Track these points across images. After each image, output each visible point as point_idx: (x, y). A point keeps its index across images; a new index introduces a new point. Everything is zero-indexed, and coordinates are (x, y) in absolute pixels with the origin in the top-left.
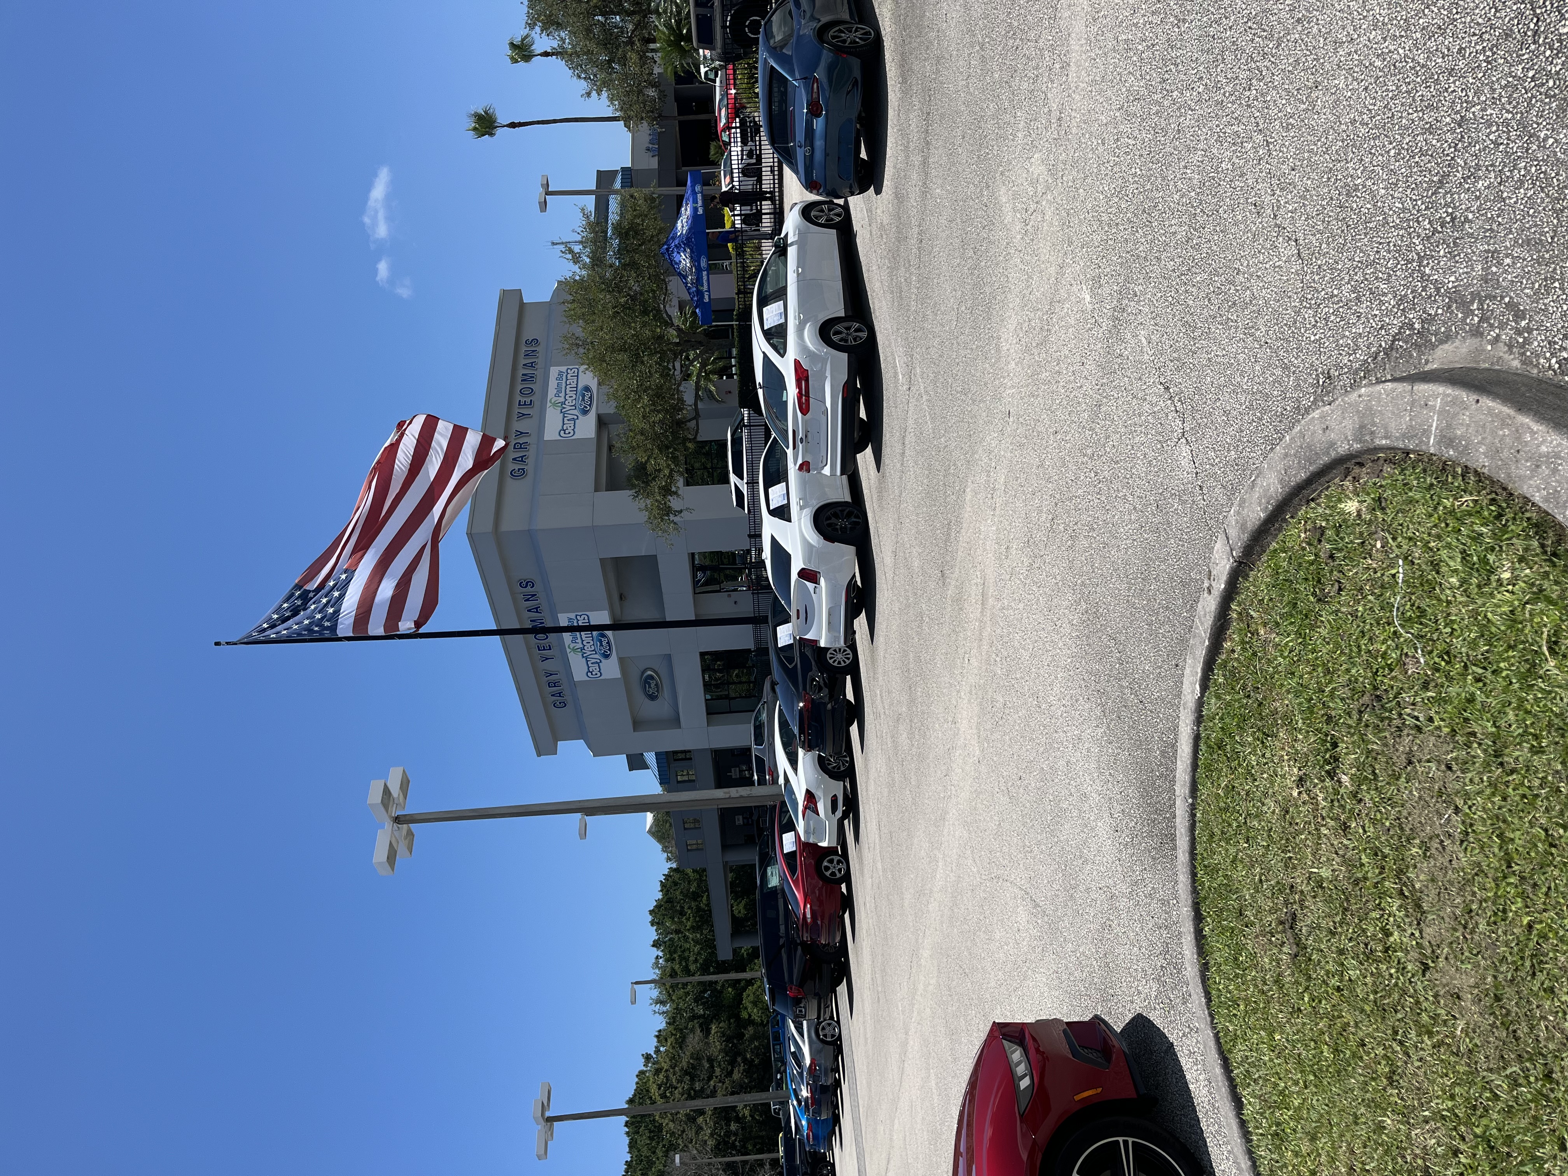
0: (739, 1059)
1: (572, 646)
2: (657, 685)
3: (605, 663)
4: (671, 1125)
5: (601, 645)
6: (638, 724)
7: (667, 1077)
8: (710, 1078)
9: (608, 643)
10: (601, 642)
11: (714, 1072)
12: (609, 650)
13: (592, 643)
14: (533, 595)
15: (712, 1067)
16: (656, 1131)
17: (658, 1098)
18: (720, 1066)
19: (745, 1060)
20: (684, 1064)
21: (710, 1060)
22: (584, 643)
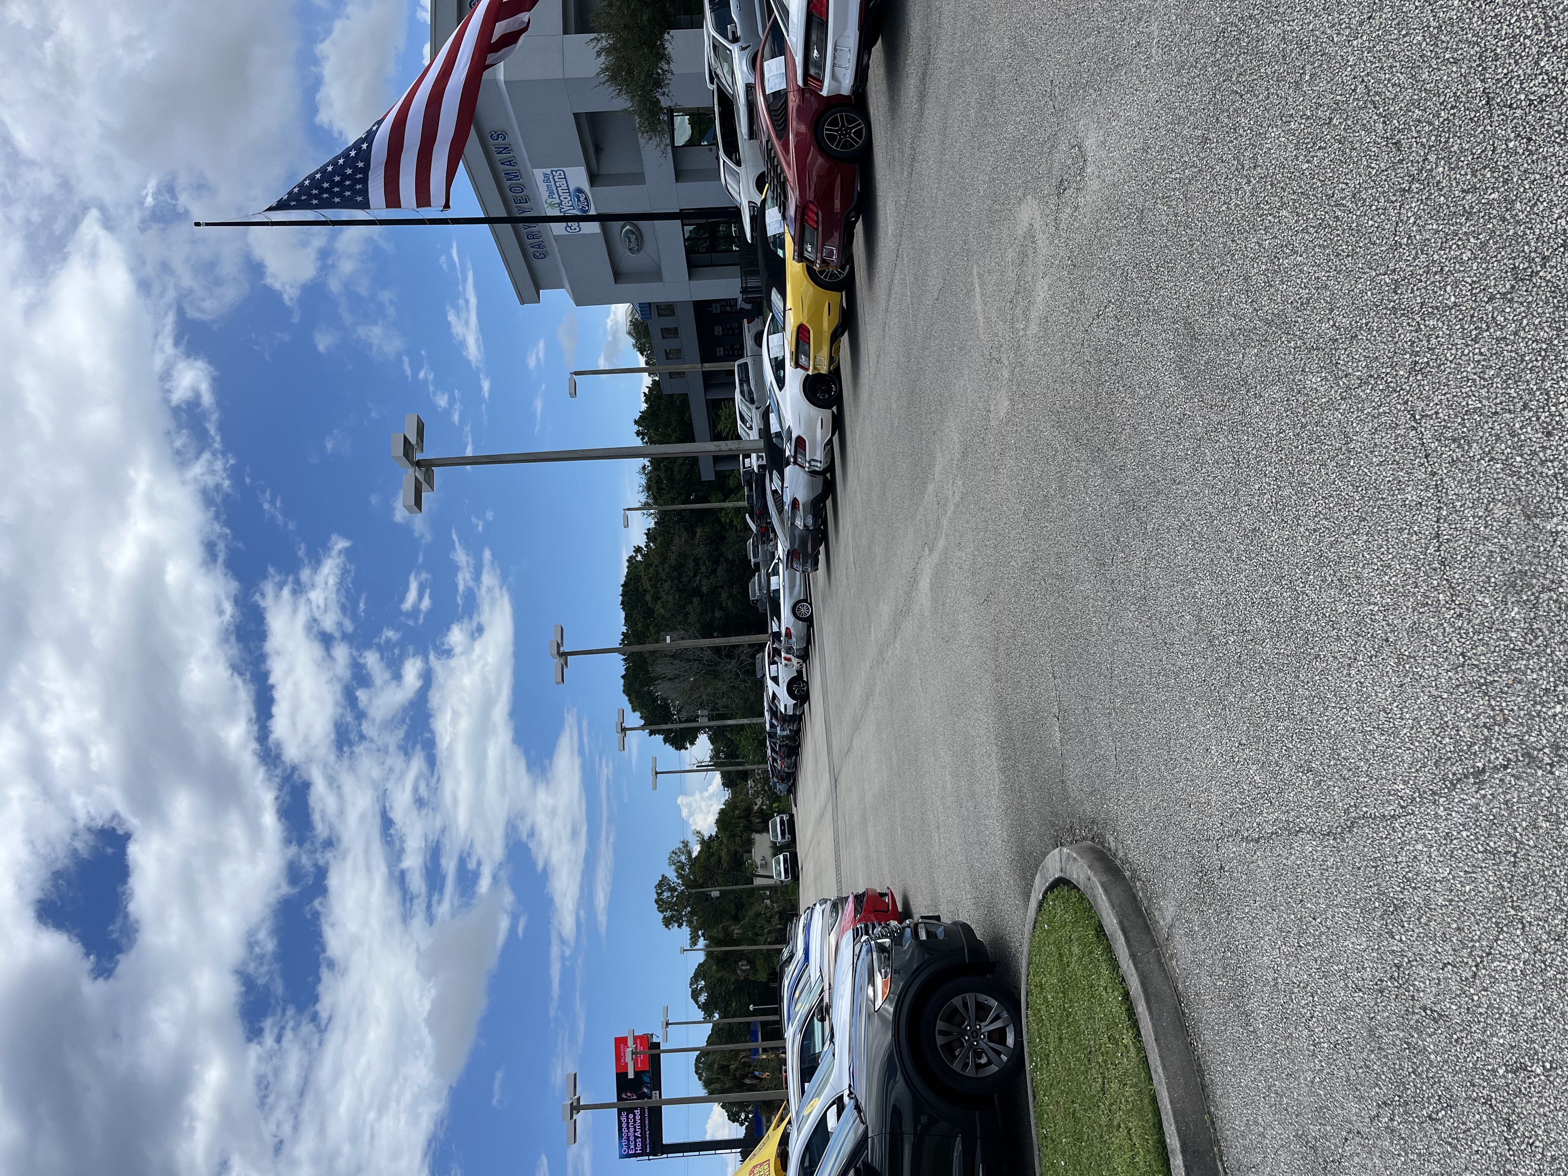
0: (722, 559)
1: (549, 201)
2: (636, 239)
4: (662, 611)
5: (579, 200)
6: (618, 276)
7: (657, 572)
8: (695, 575)
9: (586, 198)
10: (579, 198)
11: (700, 569)
12: (588, 205)
13: (569, 198)
14: (505, 148)
15: (697, 565)
16: (649, 613)
17: (649, 588)
18: (704, 563)
19: (727, 560)
20: (673, 562)
21: (696, 560)
22: (562, 198)
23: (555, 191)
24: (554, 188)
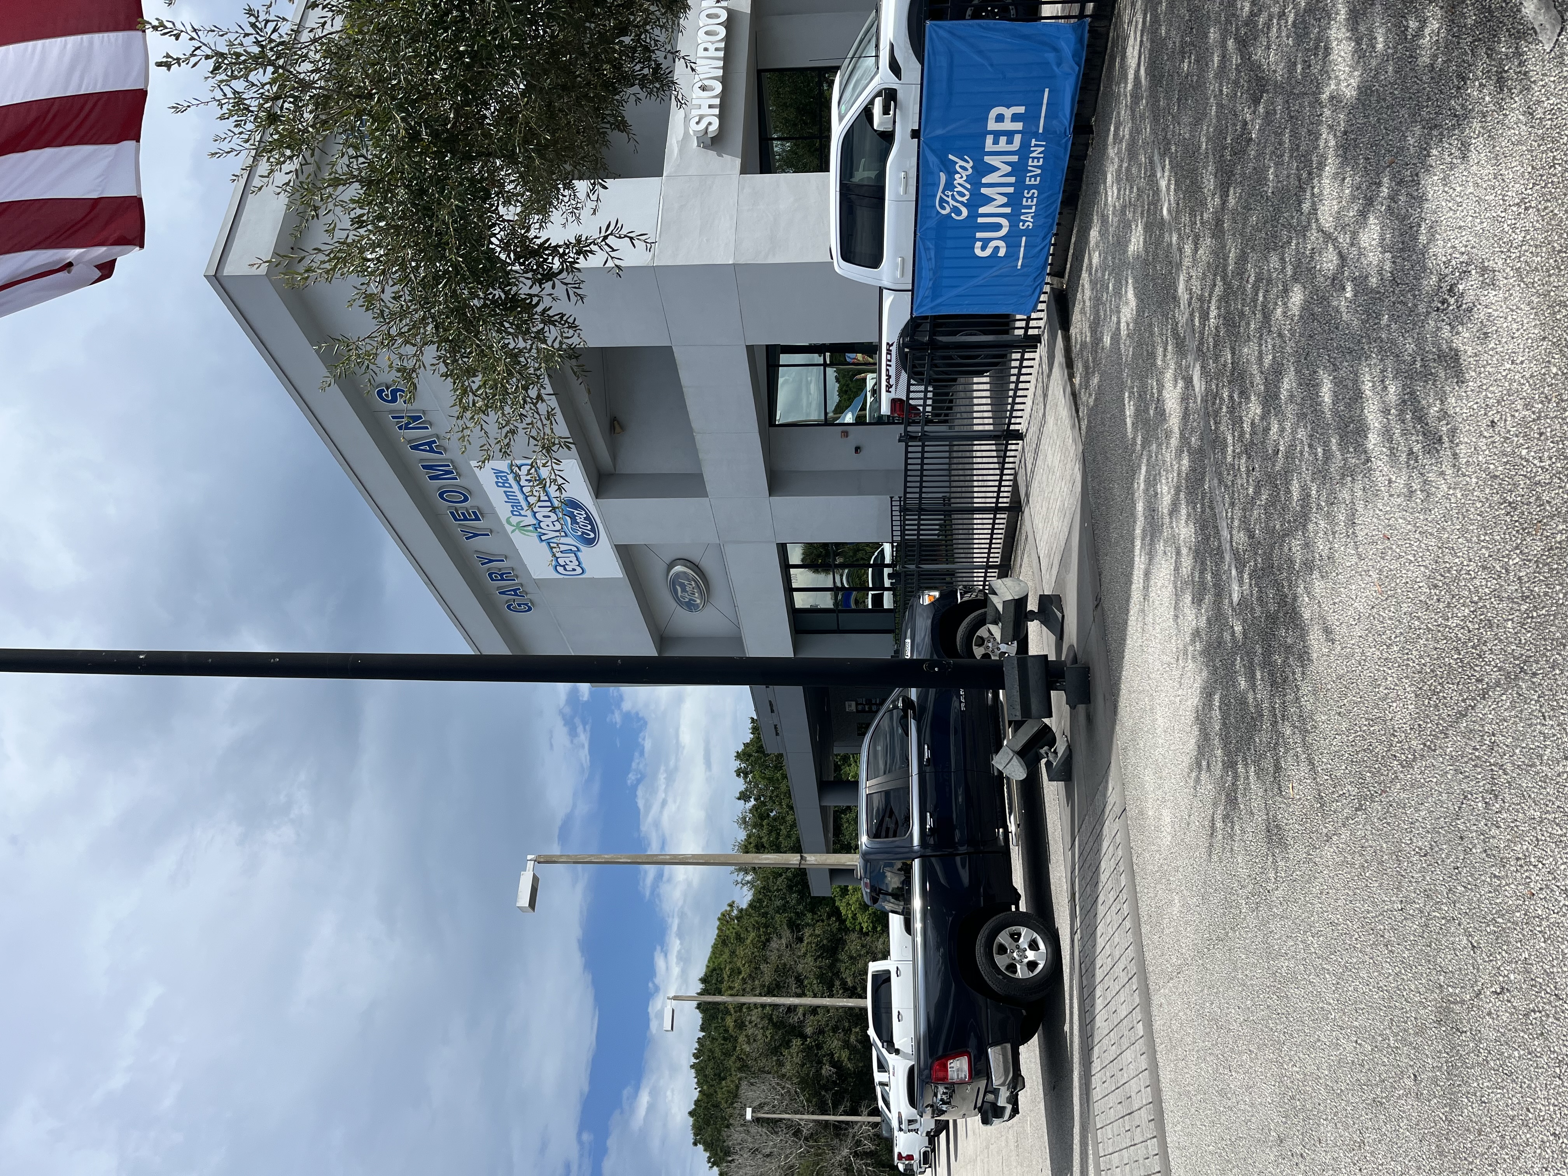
1: (515, 520)
2: (697, 588)
3: (586, 553)
9: (588, 518)
13: (554, 517)
14: (415, 418)
22: (539, 517)
23: (524, 504)
24: (520, 497)
